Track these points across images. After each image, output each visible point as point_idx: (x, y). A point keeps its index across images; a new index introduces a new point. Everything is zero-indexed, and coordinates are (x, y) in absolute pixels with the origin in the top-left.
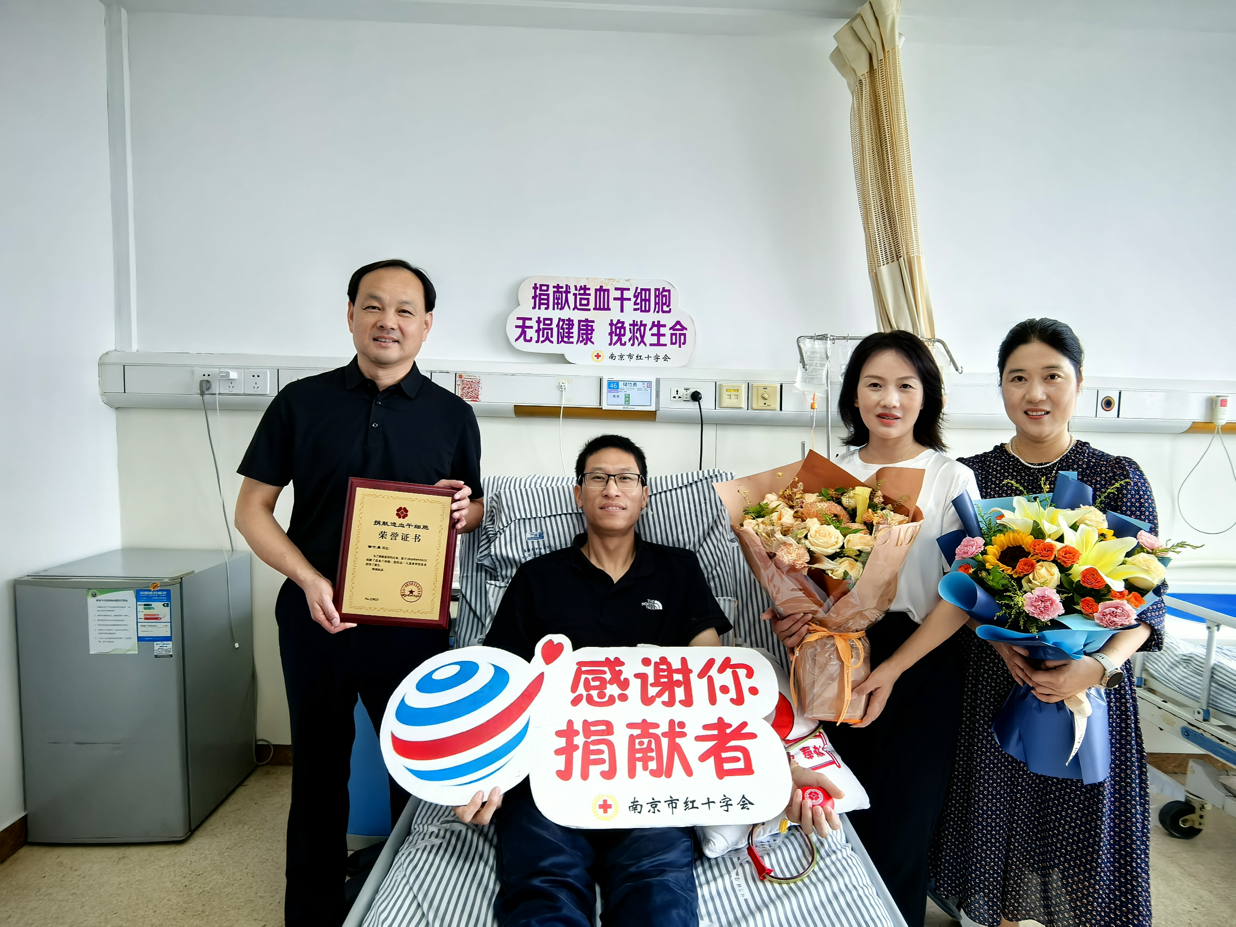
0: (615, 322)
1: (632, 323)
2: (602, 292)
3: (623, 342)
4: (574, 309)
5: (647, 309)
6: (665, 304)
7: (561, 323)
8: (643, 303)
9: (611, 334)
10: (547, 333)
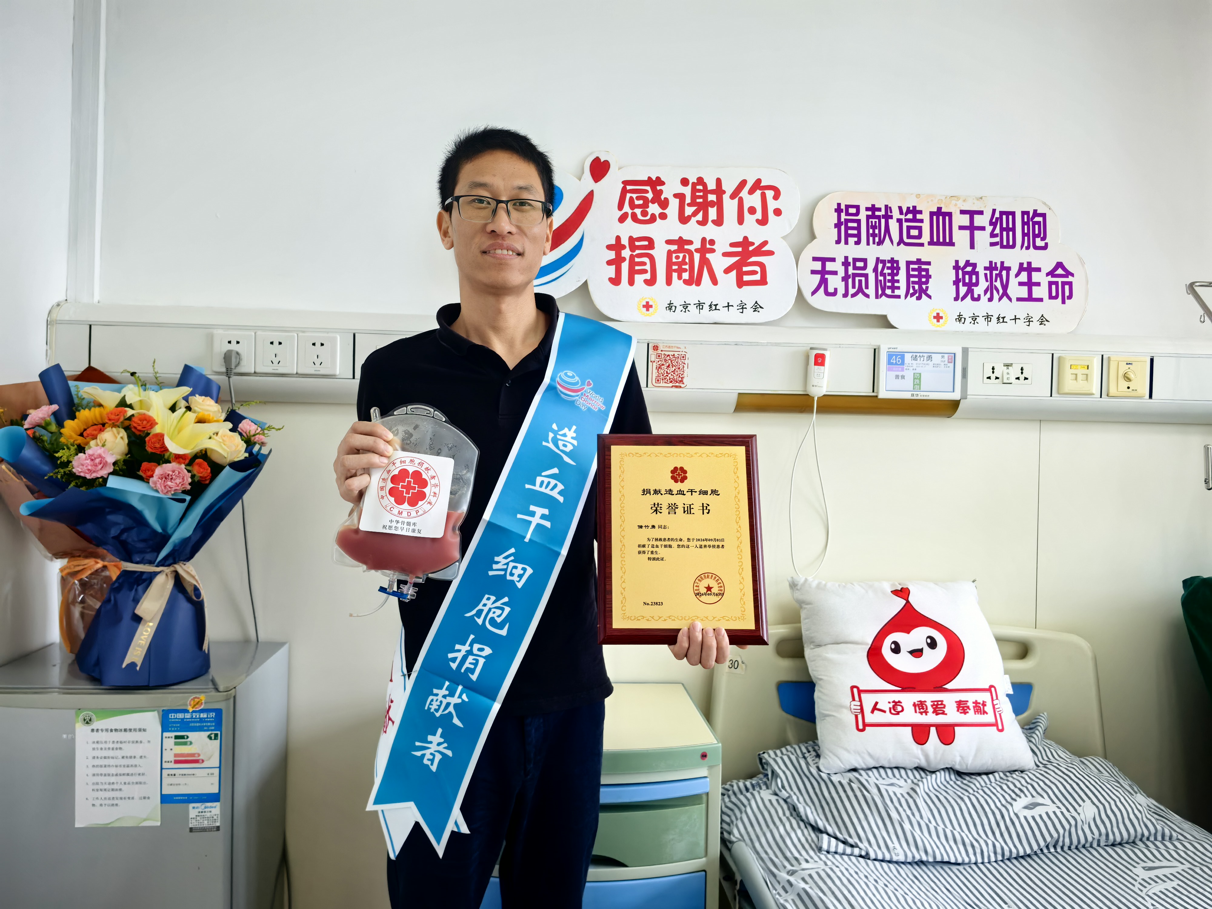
0: (961, 264)
1: (988, 265)
2: (941, 218)
3: (976, 296)
4: (899, 244)
5: (1011, 243)
6: (1038, 236)
7: (880, 266)
8: (1005, 233)
9: (956, 283)
10: (860, 281)
